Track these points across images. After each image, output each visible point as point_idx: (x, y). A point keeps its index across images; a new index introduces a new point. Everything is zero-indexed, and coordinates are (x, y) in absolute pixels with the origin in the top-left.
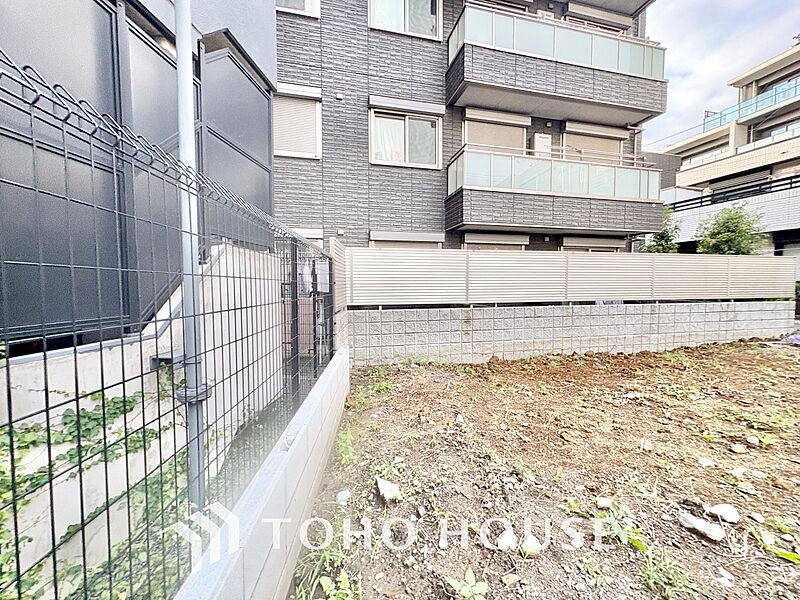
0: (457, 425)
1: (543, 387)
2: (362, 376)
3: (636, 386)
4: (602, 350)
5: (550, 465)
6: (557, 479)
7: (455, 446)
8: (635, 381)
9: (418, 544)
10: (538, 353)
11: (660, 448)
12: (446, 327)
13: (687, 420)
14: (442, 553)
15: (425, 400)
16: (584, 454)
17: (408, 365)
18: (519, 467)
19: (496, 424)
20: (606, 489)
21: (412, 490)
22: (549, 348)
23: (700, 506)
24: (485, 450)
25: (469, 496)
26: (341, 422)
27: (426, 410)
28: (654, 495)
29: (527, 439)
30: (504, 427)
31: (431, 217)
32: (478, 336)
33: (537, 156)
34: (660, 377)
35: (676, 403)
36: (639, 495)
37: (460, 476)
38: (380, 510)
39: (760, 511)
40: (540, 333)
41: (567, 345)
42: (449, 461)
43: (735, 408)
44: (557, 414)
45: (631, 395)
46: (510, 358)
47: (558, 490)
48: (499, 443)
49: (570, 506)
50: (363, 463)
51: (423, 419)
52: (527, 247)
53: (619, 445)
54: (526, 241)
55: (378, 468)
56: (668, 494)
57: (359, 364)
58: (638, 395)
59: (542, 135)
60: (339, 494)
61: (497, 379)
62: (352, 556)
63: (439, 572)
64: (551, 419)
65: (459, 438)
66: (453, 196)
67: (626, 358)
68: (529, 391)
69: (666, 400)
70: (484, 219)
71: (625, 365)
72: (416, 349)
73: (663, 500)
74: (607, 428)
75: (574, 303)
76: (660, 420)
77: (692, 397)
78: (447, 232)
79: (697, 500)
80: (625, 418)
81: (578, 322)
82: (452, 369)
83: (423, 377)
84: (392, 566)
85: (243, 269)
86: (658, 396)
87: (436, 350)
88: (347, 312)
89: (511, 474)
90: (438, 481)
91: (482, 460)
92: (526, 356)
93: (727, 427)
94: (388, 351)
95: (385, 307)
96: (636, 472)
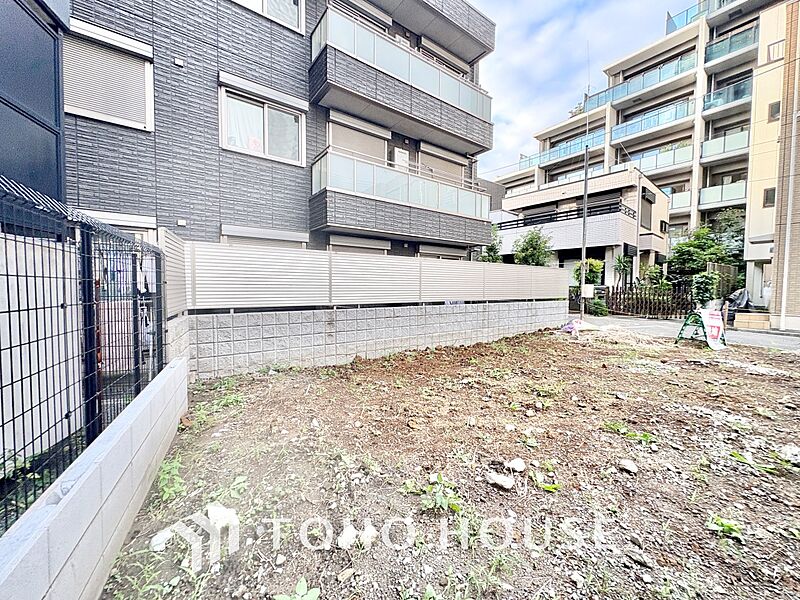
0: (311, 430)
1: (398, 382)
3: (469, 372)
4: (448, 344)
5: (396, 453)
6: (399, 465)
7: (304, 453)
8: (470, 368)
9: (252, 569)
10: (397, 350)
11: (482, 422)
12: (308, 331)
13: (502, 396)
14: (280, 570)
16: (425, 438)
17: (266, 373)
18: (368, 460)
19: (352, 423)
20: (438, 465)
21: (251, 511)
22: (406, 345)
23: (501, 464)
24: (336, 451)
25: (315, 501)
26: (171, 448)
27: (279, 420)
28: (473, 462)
29: (378, 432)
30: (358, 424)
31: (293, 215)
32: (342, 337)
33: (396, 168)
34: (487, 363)
35: (496, 383)
36: (461, 464)
37: (308, 483)
39: (537, 459)
40: (399, 332)
41: (421, 341)
43: (530, 383)
44: (405, 405)
45: (465, 381)
46: (371, 357)
47: (399, 476)
49: (407, 488)
50: (193, 494)
52: (389, 252)
53: (452, 425)
54: (388, 246)
55: (213, 494)
56: (482, 459)
57: (205, 376)
58: (470, 380)
59: (401, 150)
61: (358, 378)
63: (273, 592)
64: (401, 410)
66: (317, 196)
68: (386, 387)
69: (489, 381)
70: (348, 222)
71: (464, 355)
72: (275, 355)
73: (478, 465)
74: (445, 411)
75: (426, 304)
76: (483, 398)
77: (506, 377)
78: (311, 232)
79: (501, 459)
80: (459, 401)
81: (430, 321)
83: (282, 385)
86: (483, 380)
87: (297, 355)
88: (187, 316)
89: (359, 470)
92: (386, 354)
93: (526, 397)
94: (241, 360)
95: (237, 310)
96: (463, 446)
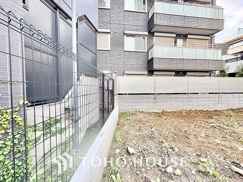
0: (152, 131)
1: (180, 121)
2: (122, 115)
3: (213, 122)
4: (201, 109)
5: (183, 146)
6: (186, 151)
7: (152, 138)
8: (213, 120)
9: (141, 168)
10: (178, 110)
11: (223, 143)
12: (148, 101)
13: (233, 134)
14: (148, 171)
15: (142, 123)
16: (195, 143)
17: (136, 112)
18: (173, 146)
19: (165, 132)
20: (203, 155)
21: (138, 151)
22: (182, 108)
24: (161, 140)
25: (157, 154)
26: (116, 128)
27: (142, 126)
28: (221, 159)
29: (175, 137)
30: (167, 133)
31: (143, 67)
32: (158, 104)
33: (178, 46)
34: (222, 119)
35: (229, 128)
36: (215, 158)
37: (154, 148)
38: (128, 156)
40: (179, 103)
41: (188, 107)
42: (149, 142)
44: (185, 130)
45: (211, 124)
46: (169, 111)
47: (186, 155)
48: (166, 138)
49: (191, 160)
50: (123, 141)
51: (141, 129)
52: (174, 76)
53: (208, 141)
54: (174, 73)
55: (127, 143)
56: (226, 159)
57: (121, 111)
58: (214, 125)
59: (180, 40)
60: (116, 150)
61: (165, 117)
62: (120, 169)
63: (148, 177)
64: (183, 131)
65: (153, 136)
66: (150, 60)
67: (209, 112)
68: (176, 122)
69: (225, 127)
70: (160, 67)
71: (209, 114)
72: (139, 107)
73: (225, 161)
74: (203, 135)
75: (191, 93)
76: (223, 133)
77: (235, 126)
78: (148, 71)
79: (238, 162)
80: (210, 132)
81: (192, 100)
82: (150, 113)
83: (141, 116)
84: (133, 174)
85: (88, 83)
86: (222, 125)
87: (144, 108)
88: (117, 95)
89: (170, 148)
90: (147, 149)
91: (160, 143)
92: (174, 110)
94: (130, 108)
95: (129, 94)
96: (214, 151)
